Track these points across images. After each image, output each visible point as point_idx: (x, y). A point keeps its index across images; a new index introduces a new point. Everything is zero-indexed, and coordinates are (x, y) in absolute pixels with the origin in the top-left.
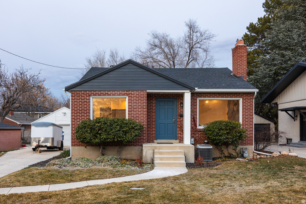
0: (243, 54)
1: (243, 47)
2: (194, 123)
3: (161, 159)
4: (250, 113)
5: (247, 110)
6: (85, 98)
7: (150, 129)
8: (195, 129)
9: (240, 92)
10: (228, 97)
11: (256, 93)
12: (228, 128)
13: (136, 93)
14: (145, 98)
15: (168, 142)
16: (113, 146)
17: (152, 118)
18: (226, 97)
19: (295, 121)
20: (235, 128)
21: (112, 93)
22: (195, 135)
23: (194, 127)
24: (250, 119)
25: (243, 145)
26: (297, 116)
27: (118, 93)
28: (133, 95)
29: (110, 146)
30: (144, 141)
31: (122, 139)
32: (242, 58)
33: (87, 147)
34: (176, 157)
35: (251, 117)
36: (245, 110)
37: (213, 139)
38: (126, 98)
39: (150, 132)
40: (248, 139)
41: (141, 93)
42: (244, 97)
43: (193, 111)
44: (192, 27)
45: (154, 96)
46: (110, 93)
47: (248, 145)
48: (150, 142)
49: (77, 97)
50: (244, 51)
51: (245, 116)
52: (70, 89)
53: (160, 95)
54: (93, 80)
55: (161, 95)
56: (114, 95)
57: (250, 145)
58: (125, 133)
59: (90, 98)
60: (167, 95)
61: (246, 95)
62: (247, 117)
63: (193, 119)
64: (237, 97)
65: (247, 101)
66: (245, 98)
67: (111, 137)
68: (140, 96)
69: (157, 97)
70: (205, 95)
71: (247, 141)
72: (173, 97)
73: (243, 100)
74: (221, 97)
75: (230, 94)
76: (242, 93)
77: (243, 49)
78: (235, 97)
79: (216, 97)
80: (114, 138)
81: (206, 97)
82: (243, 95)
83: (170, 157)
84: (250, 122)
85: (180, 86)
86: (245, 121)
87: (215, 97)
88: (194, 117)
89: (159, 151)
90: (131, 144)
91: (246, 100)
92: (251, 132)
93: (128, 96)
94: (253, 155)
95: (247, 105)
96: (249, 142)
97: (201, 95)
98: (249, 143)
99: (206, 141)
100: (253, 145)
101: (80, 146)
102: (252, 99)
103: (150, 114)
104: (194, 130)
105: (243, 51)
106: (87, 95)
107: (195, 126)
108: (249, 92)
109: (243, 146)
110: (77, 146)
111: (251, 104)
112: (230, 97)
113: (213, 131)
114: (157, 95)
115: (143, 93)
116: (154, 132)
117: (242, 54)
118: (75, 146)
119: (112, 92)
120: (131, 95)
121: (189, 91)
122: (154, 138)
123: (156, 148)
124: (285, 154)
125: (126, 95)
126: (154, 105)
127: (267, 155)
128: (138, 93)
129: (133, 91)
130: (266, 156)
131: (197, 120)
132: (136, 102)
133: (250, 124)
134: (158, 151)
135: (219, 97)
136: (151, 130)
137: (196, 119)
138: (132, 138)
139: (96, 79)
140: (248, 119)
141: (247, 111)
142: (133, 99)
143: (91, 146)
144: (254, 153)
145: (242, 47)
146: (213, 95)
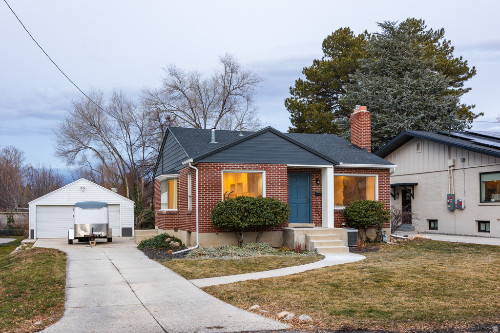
3: (320, 244)
4: (386, 191)
6: (216, 172)
11: (394, 169)
13: (276, 167)
14: (285, 173)
15: (304, 226)
16: (254, 231)
18: (363, 173)
19: (395, 199)
21: (247, 167)
26: (398, 194)
27: (254, 167)
28: (272, 169)
29: (251, 231)
33: (219, 233)
34: (336, 242)
35: (387, 196)
36: (382, 188)
37: (360, 221)
38: (262, 173)
41: (281, 167)
42: (379, 174)
46: (245, 167)
49: (206, 170)
50: (368, 119)
51: (382, 194)
54: (225, 150)
56: (250, 169)
57: (387, 228)
61: (382, 171)
62: (384, 196)
64: (374, 173)
65: (384, 178)
66: (382, 175)
67: (262, 220)
68: (279, 171)
76: (378, 169)
77: (366, 116)
78: (371, 173)
79: (353, 173)
80: (265, 222)
82: (379, 172)
84: (386, 201)
87: (351, 173)
89: (313, 235)
93: (266, 171)
94: (390, 239)
95: (384, 183)
96: (386, 224)
98: (386, 226)
99: (344, 224)
100: (390, 228)
101: (209, 232)
102: (388, 176)
106: (217, 168)
110: (206, 232)
111: (388, 182)
113: (359, 212)
115: (283, 167)
118: (204, 232)
119: (247, 165)
120: (270, 169)
121: (332, 166)
123: (308, 232)
124: (419, 237)
125: (264, 169)
128: (278, 167)
129: (272, 164)
130: (402, 240)
132: (276, 178)
133: (386, 205)
135: (356, 173)
141: (384, 189)
142: (272, 175)
143: (223, 232)
144: (391, 237)
145: (365, 114)
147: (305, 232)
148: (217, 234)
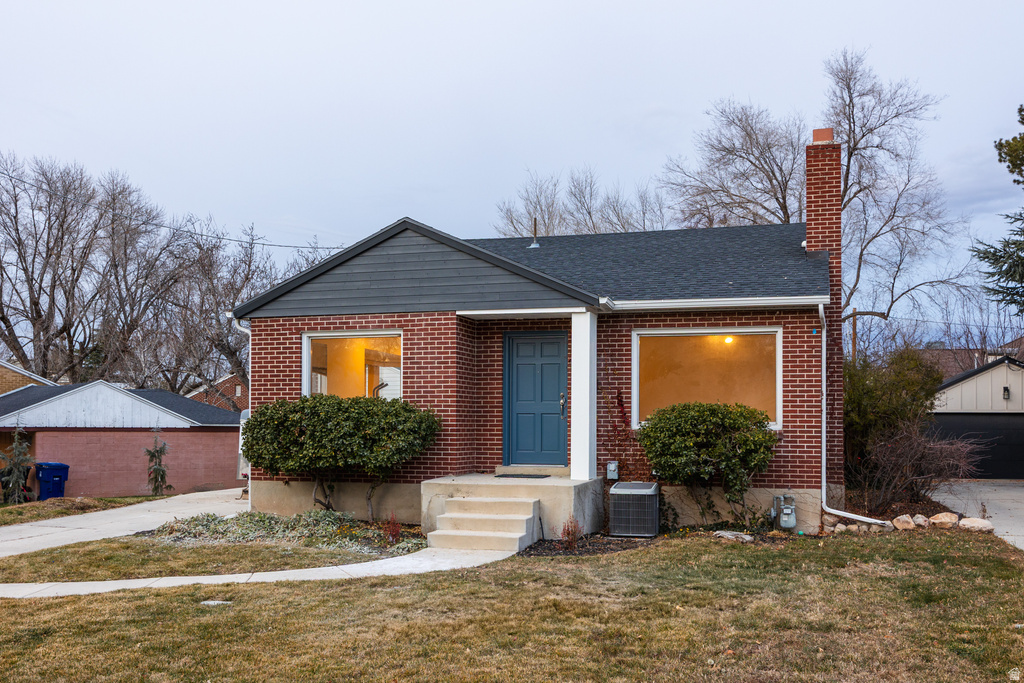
0: (827, 174)
1: (829, 151)
2: (621, 412)
3: (456, 524)
4: (808, 376)
5: (797, 366)
6: (287, 339)
7: (484, 430)
8: (624, 431)
9: (774, 307)
10: (733, 325)
11: (821, 308)
12: (702, 428)
13: (427, 320)
14: (452, 333)
16: (360, 481)
17: (491, 398)
20: (735, 428)
21: (358, 323)
22: (625, 450)
23: (620, 426)
24: (808, 396)
25: (787, 487)
27: (375, 322)
28: (417, 325)
30: (447, 468)
31: (358, 460)
32: (825, 187)
33: (292, 483)
34: (500, 521)
35: (811, 391)
36: (792, 367)
38: (397, 335)
39: (484, 440)
40: (803, 467)
41: (440, 319)
42: (790, 323)
43: (619, 374)
44: (846, 78)
45: (498, 329)
46: (354, 323)
47: (803, 487)
48: (483, 472)
49: (267, 335)
50: (832, 165)
51: (792, 386)
52: (247, 314)
53: (514, 324)
54: (307, 286)
55: (518, 324)
56: (365, 327)
57: (808, 487)
58: (371, 442)
59: (301, 339)
60: (537, 323)
61: (794, 318)
62: (800, 391)
63: (617, 398)
64: (764, 324)
65: (800, 337)
66: (792, 328)
68: (435, 329)
69: (506, 328)
70: (656, 321)
71: (800, 472)
72: (555, 327)
73: (784, 333)
74: (709, 325)
75: (739, 314)
76: (780, 311)
77: (827, 156)
78: (755, 324)
79: (694, 325)
80: (334, 458)
81: (659, 326)
82: (783, 318)
83: (480, 520)
84: (808, 406)
85: (556, 295)
86: (792, 406)
87: (688, 325)
88: (621, 393)
89: (467, 499)
90: (411, 477)
91: (796, 333)
92: (812, 442)
93: (404, 331)
94: (822, 523)
95: (800, 352)
96: (808, 477)
97: (641, 321)
98: (807, 482)
99: (655, 472)
100: (820, 487)
101: (272, 479)
102: (815, 330)
103: (484, 384)
104: (619, 435)
105: (827, 165)
106: (291, 329)
107: (624, 422)
108: (804, 306)
109: (786, 490)
110: (265, 479)
111: (814, 347)
112: (739, 324)
114: (505, 324)
115: (445, 319)
116: (498, 440)
117: (823, 174)
118: (261, 479)
119: (359, 318)
120: (412, 326)
122: (498, 459)
123: (458, 491)
124: (943, 520)
125: (399, 327)
126: (498, 356)
127: (869, 525)
128: (432, 320)
129: (418, 313)
130: (864, 527)
131: (630, 403)
132: (427, 348)
133: (808, 417)
134: (462, 499)
135: (703, 325)
136: (486, 435)
137: (626, 398)
138: (388, 458)
139: (316, 281)
140: (803, 396)
141: (800, 371)
142: (418, 339)
143: (301, 480)
144: (826, 517)
145: (824, 152)
146: (683, 318)
147: (451, 490)
148: (287, 483)
